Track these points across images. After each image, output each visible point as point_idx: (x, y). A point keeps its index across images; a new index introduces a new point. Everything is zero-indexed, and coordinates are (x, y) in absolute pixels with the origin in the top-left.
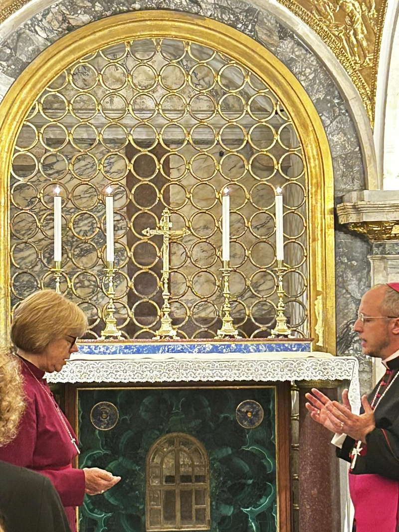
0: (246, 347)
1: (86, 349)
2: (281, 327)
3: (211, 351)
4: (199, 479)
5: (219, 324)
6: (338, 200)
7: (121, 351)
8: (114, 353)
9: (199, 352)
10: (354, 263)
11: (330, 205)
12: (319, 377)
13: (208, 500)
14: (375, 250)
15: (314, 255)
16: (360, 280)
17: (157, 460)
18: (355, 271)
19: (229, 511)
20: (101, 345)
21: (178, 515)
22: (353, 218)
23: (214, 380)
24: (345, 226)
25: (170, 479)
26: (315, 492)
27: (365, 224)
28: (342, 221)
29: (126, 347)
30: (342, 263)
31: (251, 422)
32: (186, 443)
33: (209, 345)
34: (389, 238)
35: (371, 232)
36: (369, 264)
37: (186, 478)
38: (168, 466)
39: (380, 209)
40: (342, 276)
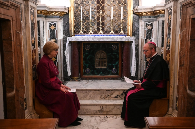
0: (115, 35)
1: (86, 35)
2: (122, 32)
3: (109, 36)
4: (105, 59)
5: (111, 31)
6: (134, 8)
7: (93, 36)
8: (91, 36)
9: (106, 36)
10: (136, 20)
11: (132, 9)
12: (127, 40)
13: (106, 63)
14: (140, 18)
15: (129, 19)
16: (137, 23)
17: (97, 55)
18: (136, 22)
19: (110, 65)
20: (89, 35)
21: (101, 65)
22: (136, 11)
23: (107, 41)
24: (135, 13)
25: (100, 59)
26: (125, 61)
27: (138, 12)
28: (134, 12)
29: (93, 35)
30: (134, 20)
31: (115, 49)
32: (103, 52)
33: (108, 35)
34: (143, 15)
35: (139, 14)
36: (139, 20)
37: (102, 59)
38: (99, 56)
39: (141, 9)
40: (134, 23)
